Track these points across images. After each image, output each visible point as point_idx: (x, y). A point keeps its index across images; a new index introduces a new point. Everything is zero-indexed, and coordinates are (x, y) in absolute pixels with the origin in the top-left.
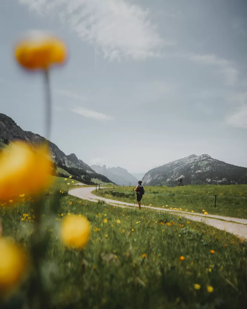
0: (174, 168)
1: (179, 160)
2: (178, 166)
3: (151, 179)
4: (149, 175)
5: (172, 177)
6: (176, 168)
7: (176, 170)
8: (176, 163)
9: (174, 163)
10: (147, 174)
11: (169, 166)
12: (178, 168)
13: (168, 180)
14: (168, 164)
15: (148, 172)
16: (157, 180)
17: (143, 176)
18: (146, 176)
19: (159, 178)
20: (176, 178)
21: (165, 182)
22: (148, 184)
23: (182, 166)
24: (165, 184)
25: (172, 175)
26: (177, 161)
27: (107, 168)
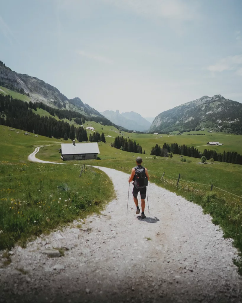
0: (185, 110)
1: (191, 102)
2: (189, 108)
3: (161, 122)
4: (159, 118)
5: (182, 119)
6: (187, 110)
7: (186, 112)
8: (188, 105)
9: (186, 105)
10: (157, 117)
11: (180, 108)
12: (189, 110)
13: (177, 122)
14: (179, 107)
15: (159, 115)
16: (167, 123)
17: (153, 120)
18: (156, 119)
19: (169, 121)
20: (186, 120)
21: (174, 125)
22: (157, 127)
23: (192, 108)
24: (174, 127)
25: (182, 117)
26: (189, 103)
27: (120, 113)
